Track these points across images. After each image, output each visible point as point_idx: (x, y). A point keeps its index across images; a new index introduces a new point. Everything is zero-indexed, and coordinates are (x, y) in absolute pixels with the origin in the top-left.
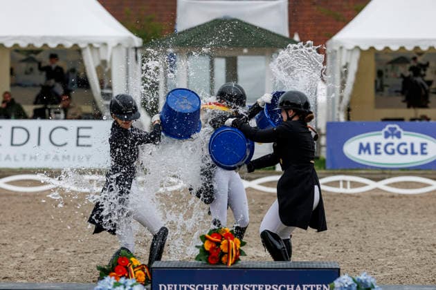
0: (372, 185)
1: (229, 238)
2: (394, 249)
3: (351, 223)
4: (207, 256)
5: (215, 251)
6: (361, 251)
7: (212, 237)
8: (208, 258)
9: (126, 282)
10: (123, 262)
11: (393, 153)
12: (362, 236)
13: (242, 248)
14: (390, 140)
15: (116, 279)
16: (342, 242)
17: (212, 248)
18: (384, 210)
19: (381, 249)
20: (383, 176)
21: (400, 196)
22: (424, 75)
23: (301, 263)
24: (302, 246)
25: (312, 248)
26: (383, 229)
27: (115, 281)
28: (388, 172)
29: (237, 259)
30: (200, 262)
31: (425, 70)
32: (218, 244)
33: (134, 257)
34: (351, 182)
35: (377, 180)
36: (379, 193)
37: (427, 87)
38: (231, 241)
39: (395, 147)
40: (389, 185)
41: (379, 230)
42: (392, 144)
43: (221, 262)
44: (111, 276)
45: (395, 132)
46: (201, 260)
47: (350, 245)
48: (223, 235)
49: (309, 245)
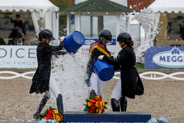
0: (166, 76)
1: (99, 101)
2: (176, 106)
3: (156, 94)
4: (89, 109)
5: (93, 107)
6: (161, 107)
7: (92, 100)
8: (89, 110)
9: (51, 121)
10: (50, 112)
11: (176, 61)
12: (161, 100)
13: (105, 105)
14: (174, 55)
15: (47, 120)
16: (152, 102)
17: (92, 106)
18: (172, 88)
19: (170, 106)
20: (171, 72)
21: (179, 81)
23: (133, 112)
24: (134, 105)
25: (138, 105)
26: (171, 97)
27: (46, 121)
28: (173, 70)
29: (103, 111)
30: (86, 112)
32: (94, 103)
33: (55, 109)
34: (156, 75)
35: (168, 74)
36: (169, 80)
38: (100, 102)
39: (177, 58)
40: (174, 76)
41: (169, 97)
42: (175, 57)
43: (95, 112)
44: (45, 118)
45: (177, 51)
46: (86, 111)
47: (156, 104)
48: (97, 99)
49: (136, 104)
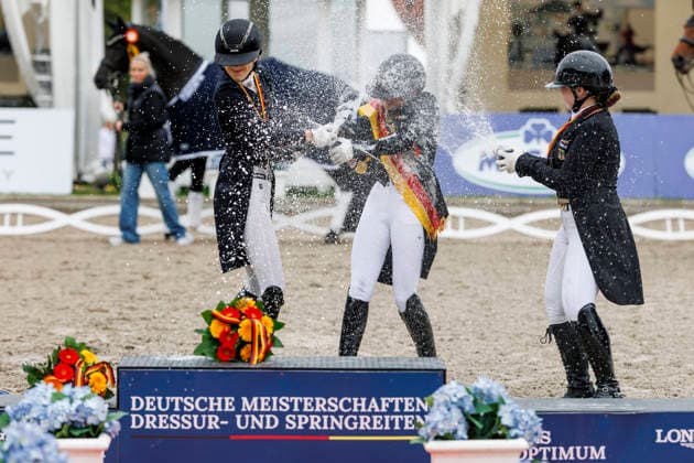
0: (503, 224)
1: (253, 316)
3: (465, 290)
4: (215, 347)
5: (229, 339)
6: (483, 339)
7: (224, 314)
8: (216, 350)
9: (74, 393)
10: (69, 357)
12: (484, 313)
13: (276, 334)
14: (533, 145)
15: (56, 386)
16: (450, 322)
17: (224, 334)
18: (523, 267)
19: (517, 335)
20: (523, 208)
22: (595, 33)
23: (379, 360)
24: (381, 330)
26: (521, 301)
27: (55, 391)
28: (529, 201)
29: (268, 353)
30: (203, 357)
31: (595, 24)
32: (235, 326)
33: (88, 348)
34: (466, 219)
35: (510, 215)
36: (515, 239)
38: (257, 322)
40: (532, 224)
41: (514, 303)
42: (538, 152)
43: (238, 358)
44: (47, 382)
45: (543, 132)
46: (203, 354)
47: (464, 329)
48: (243, 312)
49: (392, 328)
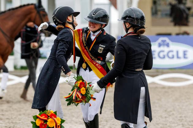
0: (150, 80)
1: (53, 117)
2: (166, 124)
5: (43, 126)
7: (41, 116)
11: (164, 57)
14: (162, 48)
17: (41, 124)
21: (169, 88)
25: (109, 123)
32: (46, 121)
35: (153, 76)
37: (187, 11)
39: (165, 53)
40: (162, 80)
45: (166, 43)
48: (49, 115)
49: (107, 121)
